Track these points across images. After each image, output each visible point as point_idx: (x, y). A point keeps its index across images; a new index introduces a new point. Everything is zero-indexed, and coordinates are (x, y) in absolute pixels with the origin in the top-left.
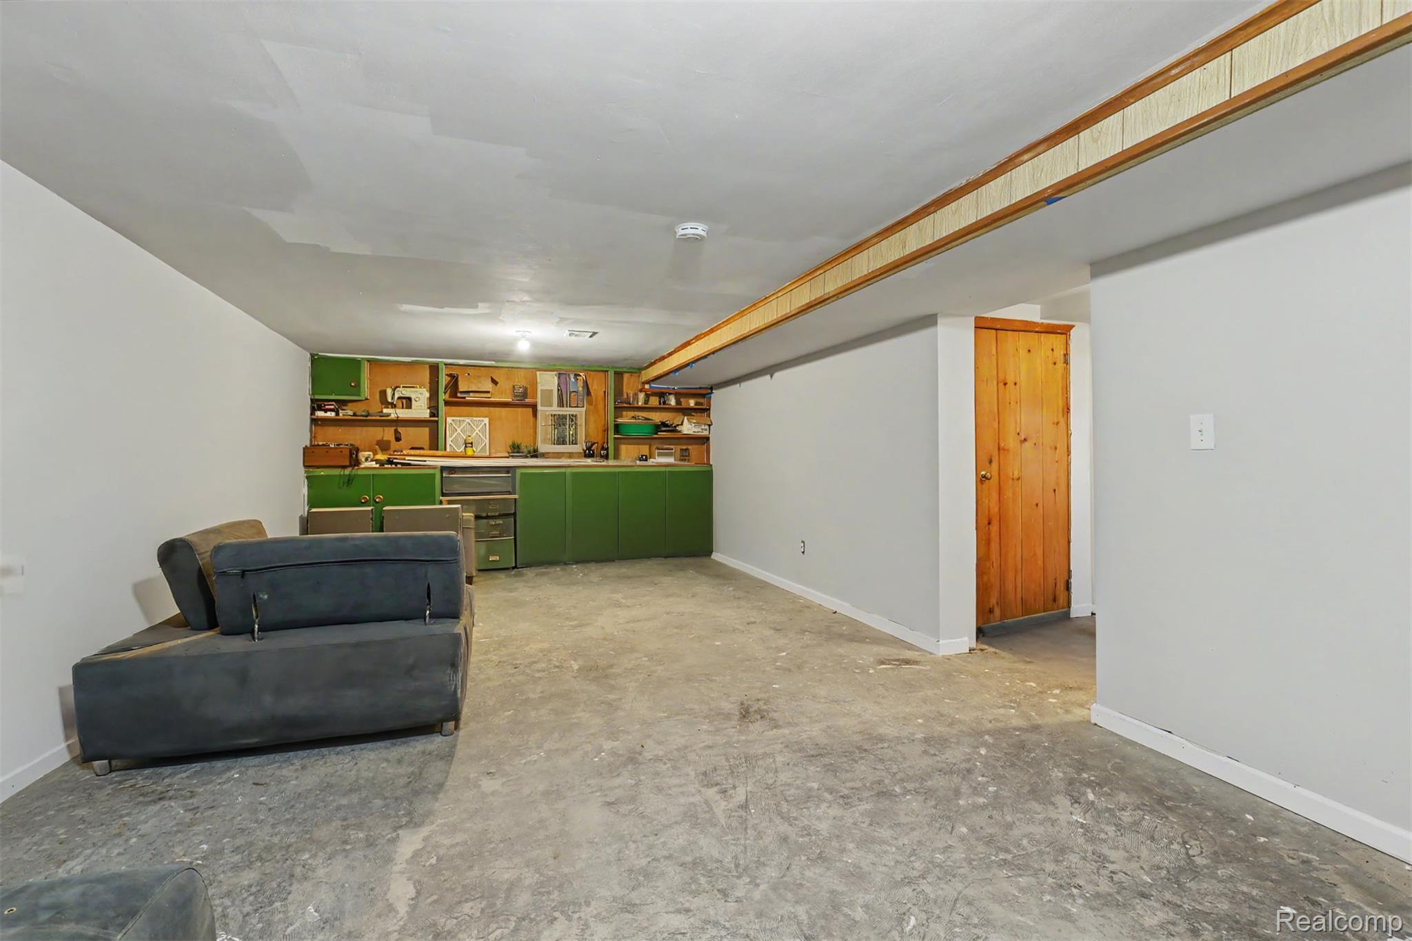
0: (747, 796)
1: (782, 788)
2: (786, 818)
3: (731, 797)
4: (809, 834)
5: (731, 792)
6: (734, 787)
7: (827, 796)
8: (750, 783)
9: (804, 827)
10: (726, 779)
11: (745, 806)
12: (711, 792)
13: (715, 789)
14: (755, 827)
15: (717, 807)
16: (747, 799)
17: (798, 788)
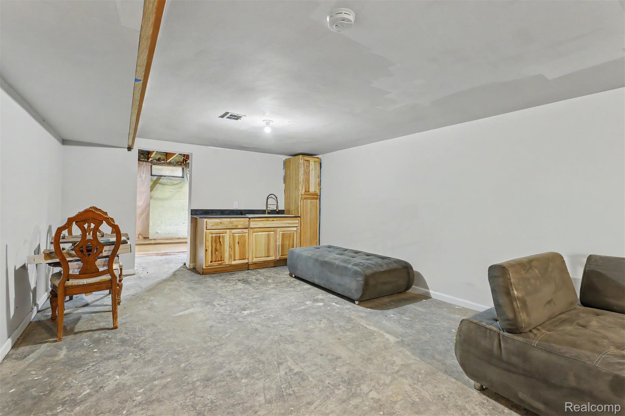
0: (279, 369)
1: (261, 376)
2: (260, 362)
3: (286, 368)
4: (252, 356)
5: (288, 370)
6: (286, 374)
7: (238, 375)
8: (278, 377)
9: (253, 359)
10: (291, 378)
11: (280, 364)
12: (297, 369)
13: (295, 371)
14: (274, 356)
15: (291, 362)
16: (279, 368)
17: (253, 378)
